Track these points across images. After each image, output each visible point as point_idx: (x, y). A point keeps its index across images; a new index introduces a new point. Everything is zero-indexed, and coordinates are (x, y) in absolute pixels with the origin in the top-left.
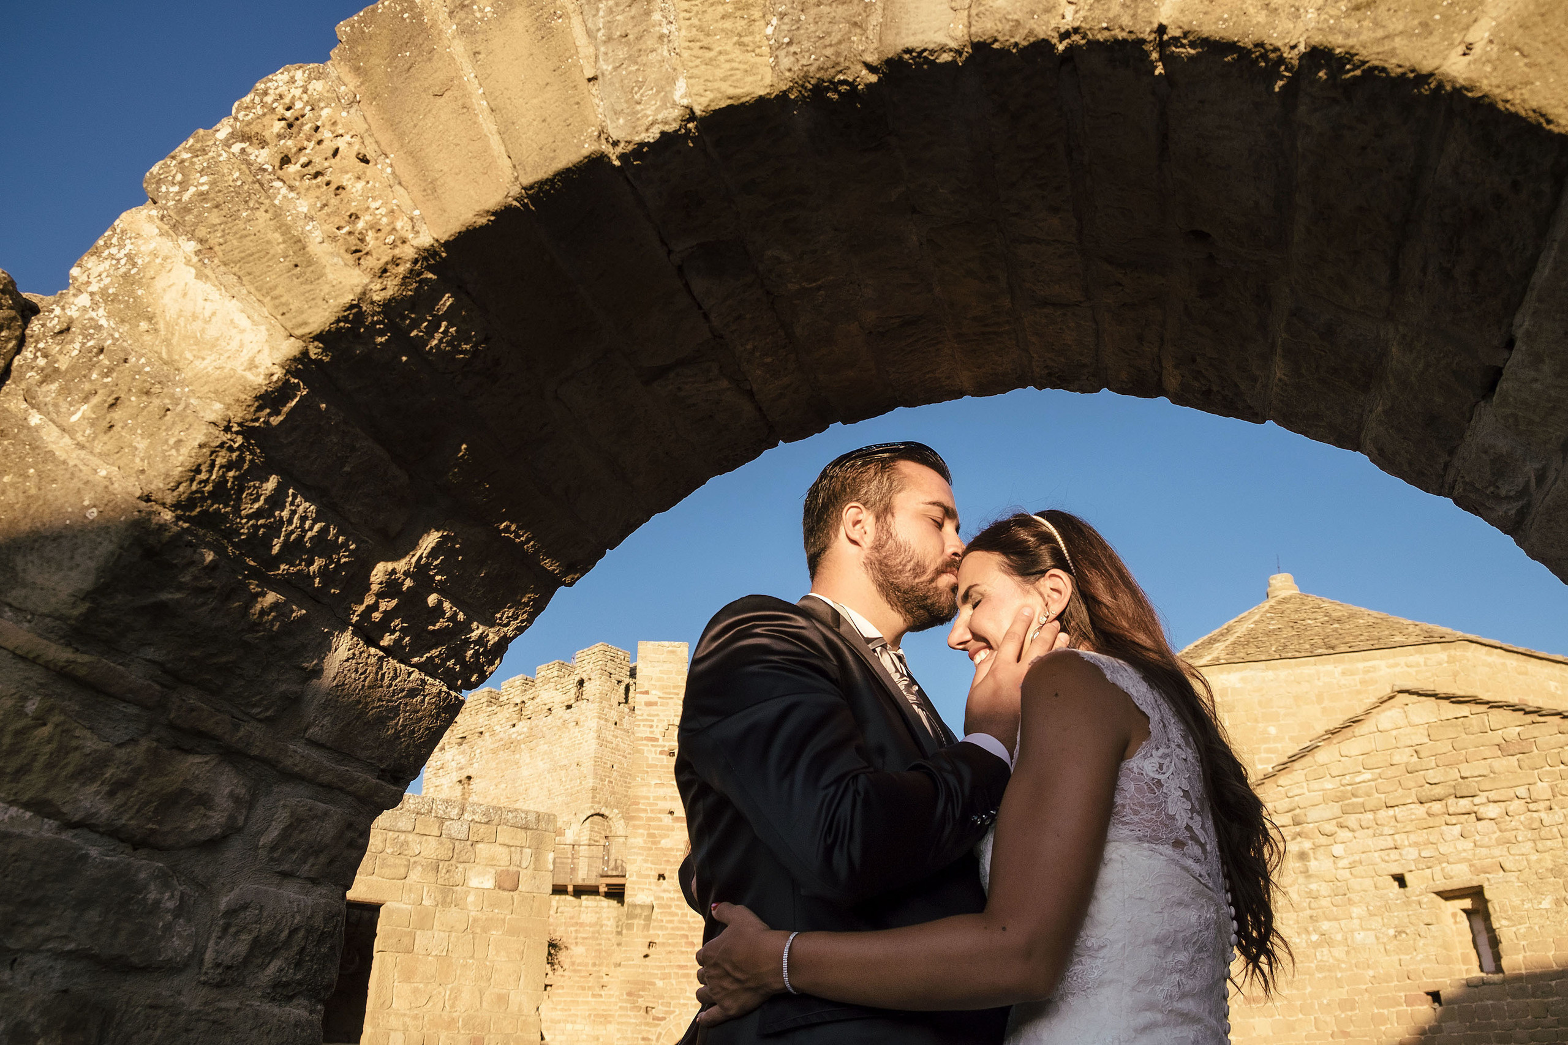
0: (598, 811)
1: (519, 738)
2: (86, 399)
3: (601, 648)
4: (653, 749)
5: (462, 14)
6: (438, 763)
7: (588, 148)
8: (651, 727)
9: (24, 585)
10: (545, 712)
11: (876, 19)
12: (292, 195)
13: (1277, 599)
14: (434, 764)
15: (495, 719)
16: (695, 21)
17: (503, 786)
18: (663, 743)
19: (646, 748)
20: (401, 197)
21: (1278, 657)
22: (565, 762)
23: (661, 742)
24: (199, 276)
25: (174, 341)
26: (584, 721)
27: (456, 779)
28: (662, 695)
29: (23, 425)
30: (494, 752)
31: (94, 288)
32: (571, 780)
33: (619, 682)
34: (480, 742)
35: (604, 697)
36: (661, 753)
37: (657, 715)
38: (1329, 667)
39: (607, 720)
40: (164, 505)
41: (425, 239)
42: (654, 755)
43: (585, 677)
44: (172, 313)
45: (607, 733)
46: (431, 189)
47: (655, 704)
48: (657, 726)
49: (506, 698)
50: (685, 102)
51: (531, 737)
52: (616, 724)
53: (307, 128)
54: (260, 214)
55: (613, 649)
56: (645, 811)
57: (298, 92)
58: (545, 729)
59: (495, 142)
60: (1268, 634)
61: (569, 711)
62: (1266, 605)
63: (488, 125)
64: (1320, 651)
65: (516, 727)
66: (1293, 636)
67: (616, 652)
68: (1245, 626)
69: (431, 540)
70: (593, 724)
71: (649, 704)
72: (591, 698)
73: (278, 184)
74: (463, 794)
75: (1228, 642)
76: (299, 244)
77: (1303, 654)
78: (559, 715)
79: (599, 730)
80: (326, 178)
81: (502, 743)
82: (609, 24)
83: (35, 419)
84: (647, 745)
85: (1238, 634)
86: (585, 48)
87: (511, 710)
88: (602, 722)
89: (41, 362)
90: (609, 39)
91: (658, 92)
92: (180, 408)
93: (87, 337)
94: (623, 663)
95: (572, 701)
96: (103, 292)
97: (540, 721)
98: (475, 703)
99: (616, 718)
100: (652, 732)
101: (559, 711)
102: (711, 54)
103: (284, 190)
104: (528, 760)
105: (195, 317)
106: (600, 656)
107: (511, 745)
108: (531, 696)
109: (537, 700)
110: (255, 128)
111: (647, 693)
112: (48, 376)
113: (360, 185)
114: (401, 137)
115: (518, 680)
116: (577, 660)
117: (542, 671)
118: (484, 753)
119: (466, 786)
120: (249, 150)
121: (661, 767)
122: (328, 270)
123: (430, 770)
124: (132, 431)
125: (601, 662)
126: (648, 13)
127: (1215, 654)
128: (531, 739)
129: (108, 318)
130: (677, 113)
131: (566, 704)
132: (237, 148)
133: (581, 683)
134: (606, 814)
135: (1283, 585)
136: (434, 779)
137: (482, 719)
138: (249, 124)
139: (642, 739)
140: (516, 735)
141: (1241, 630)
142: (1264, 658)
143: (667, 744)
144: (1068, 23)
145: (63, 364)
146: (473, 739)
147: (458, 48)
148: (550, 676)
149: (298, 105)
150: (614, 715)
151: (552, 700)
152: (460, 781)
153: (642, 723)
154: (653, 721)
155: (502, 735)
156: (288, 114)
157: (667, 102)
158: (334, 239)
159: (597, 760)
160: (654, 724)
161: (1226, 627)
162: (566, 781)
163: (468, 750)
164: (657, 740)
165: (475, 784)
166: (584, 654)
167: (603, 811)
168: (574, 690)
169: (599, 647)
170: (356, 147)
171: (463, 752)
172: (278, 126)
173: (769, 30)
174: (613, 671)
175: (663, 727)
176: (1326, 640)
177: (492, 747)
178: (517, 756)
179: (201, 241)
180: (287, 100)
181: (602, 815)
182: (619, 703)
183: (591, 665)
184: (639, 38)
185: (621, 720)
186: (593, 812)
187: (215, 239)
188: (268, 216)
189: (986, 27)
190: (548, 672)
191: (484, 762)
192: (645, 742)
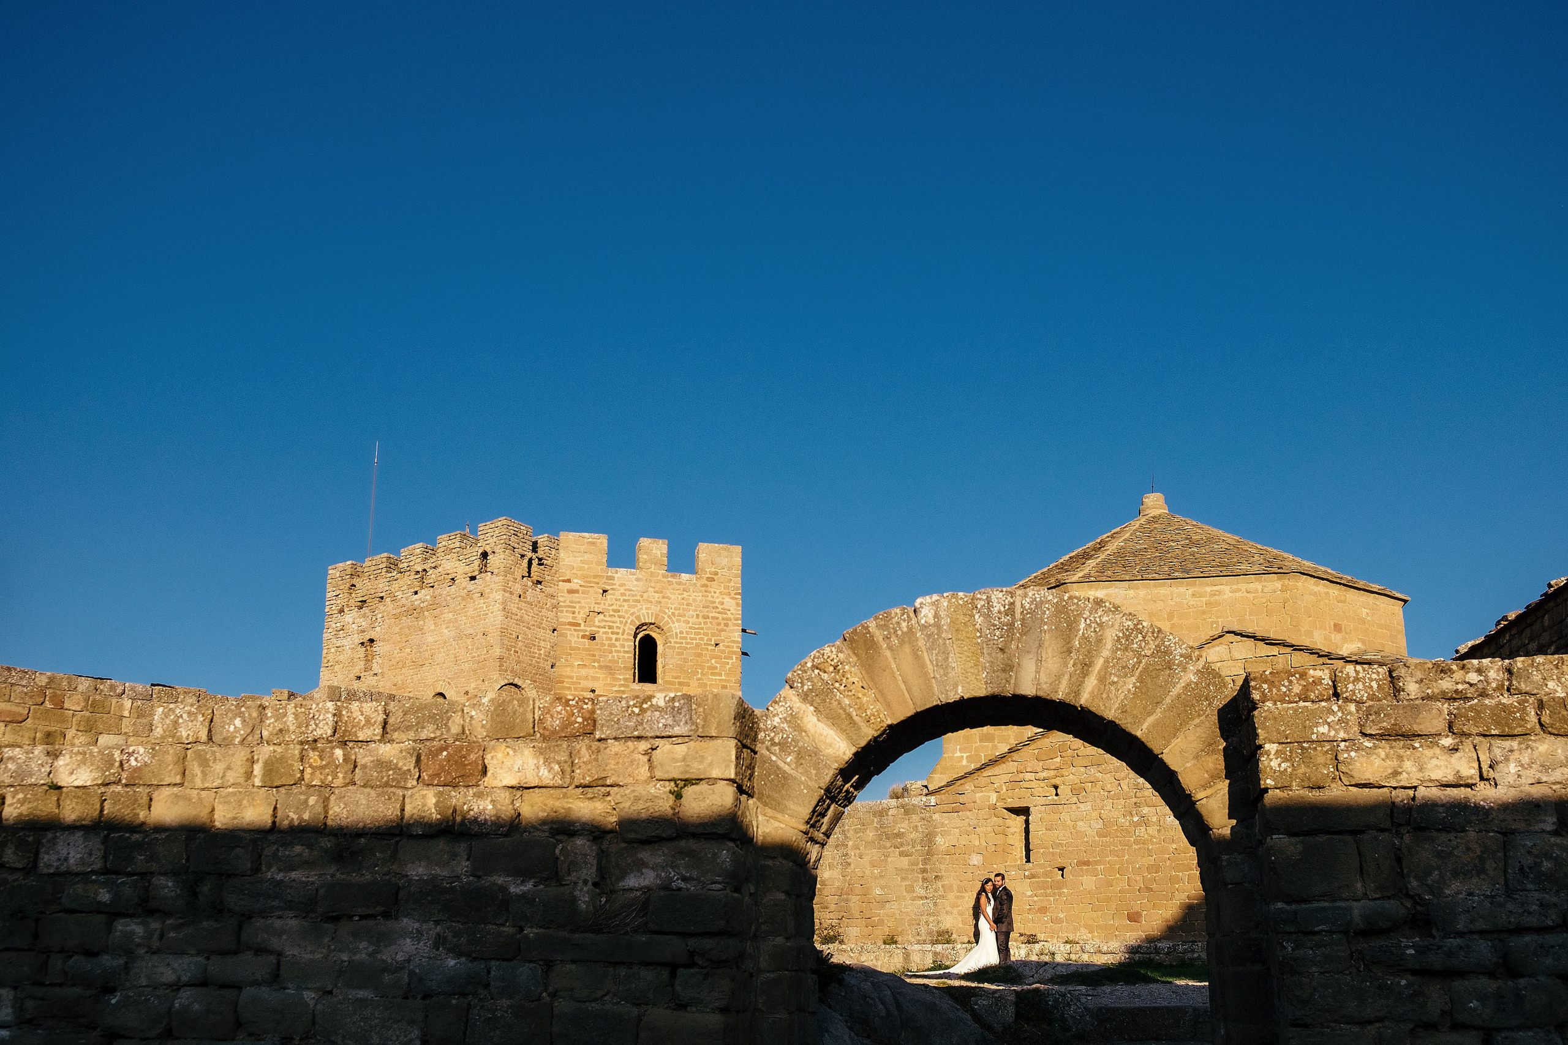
0: (511, 681)
1: (422, 605)
2: (789, 754)
3: (504, 522)
4: (576, 633)
5: (888, 641)
6: (338, 625)
7: (935, 703)
8: (574, 613)
9: (790, 810)
10: (448, 582)
11: (1013, 681)
12: (841, 696)
13: (1147, 517)
14: (334, 626)
15: (395, 585)
16: (962, 666)
17: (408, 650)
18: (584, 628)
19: (569, 632)
20: (879, 706)
21: (1140, 577)
22: (471, 631)
23: (582, 627)
24: (818, 720)
25: (816, 741)
26: (489, 593)
27: (358, 641)
28: (582, 583)
29: (771, 760)
30: (397, 617)
31: (781, 716)
32: (478, 649)
33: (523, 556)
34: (381, 606)
35: (508, 571)
36: (583, 637)
37: (579, 602)
38: (1182, 590)
39: (511, 593)
40: (821, 789)
41: (889, 722)
42: (576, 639)
43: (489, 550)
44: (812, 731)
45: (512, 605)
46: (888, 706)
47: (577, 591)
48: (579, 612)
49: (406, 565)
50: (962, 694)
51: (434, 605)
52: (520, 597)
53: (841, 671)
54: (833, 701)
55: (516, 524)
56: (569, 688)
57: (835, 656)
58: (448, 598)
59: (906, 692)
60: (1135, 554)
61: (473, 582)
62: (1136, 524)
63: (903, 686)
64: (1176, 574)
65: (419, 594)
66: (1155, 557)
67: (519, 526)
68: (1116, 544)
69: (857, 777)
70: (498, 596)
71: (571, 592)
72: (496, 571)
73: (835, 690)
74: (366, 656)
75: (1099, 559)
76: (849, 715)
77: (1161, 577)
78: (463, 585)
79: (504, 603)
80: (853, 693)
81: (404, 609)
82: (937, 660)
83: (774, 758)
84: (570, 630)
85: (1108, 552)
86: (930, 667)
87: (412, 577)
88: (507, 595)
89: (768, 738)
90: (937, 665)
91: (954, 688)
92: (824, 763)
93: (783, 733)
94: (527, 537)
95: (476, 573)
96: (785, 719)
97: (444, 590)
98: (373, 568)
99: (520, 591)
100: (574, 618)
101: (463, 581)
102: (968, 680)
103: (838, 693)
104: (432, 627)
105: (821, 735)
106: (504, 531)
107: (414, 612)
108: (433, 565)
109: (440, 569)
110: (822, 666)
111: (569, 581)
112: (774, 744)
113: (865, 699)
114: (875, 684)
115: (418, 548)
116: (479, 533)
117: (443, 541)
118: (386, 618)
119: (368, 648)
120: (820, 673)
121: (583, 649)
122: (862, 727)
123: (329, 631)
124: (810, 767)
125: (505, 537)
126: (948, 658)
127: (1086, 571)
128: (434, 607)
129: (789, 727)
130: (959, 696)
131: (470, 575)
132: (816, 671)
133: (485, 555)
134: (519, 684)
135: (1155, 504)
136: (334, 640)
137: (382, 585)
138: (819, 664)
139: (565, 624)
140: (419, 602)
141: (1112, 547)
142: (1128, 579)
143: (588, 629)
144: (1060, 697)
145: (777, 740)
146: (373, 603)
147: (888, 653)
148: (452, 546)
149: (835, 661)
150: (518, 588)
151: (455, 570)
152: (362, 644)
153: (565, 609)
154: (575, 607)
155: (404, 601)
156: (833, 663)
157: (956, 692)
158: (861, 717)
159: (503, 631)
160: (577, 610)
161: (1099, 541)
162: (472, 649)
163: (369, 614)
164: (579, 625)
165: (377, 647)
166: (487, 527)
167: (516, 681)
168: (477, 563)
169: (502, 521)
170: (861, 684)
171: (364, 616)
172: (831, 669)
173: (984, 676)
174: (516, 546)
175: (584, 613)
176: (1183, 563)
177: (394, 612)
178: (421, 623)
179: (816, 708)
180: (831, 658)
181: (516, 686)
182: (523, 577)
183: (495, 539)
184: (946, 667)
185: (525, 593)
186: (506, 682)
187: (821, 708)
188: (837, 703)
189: (1041, 694)
190: (450, 542)
191: (386, 626)
192: (567, 627)
